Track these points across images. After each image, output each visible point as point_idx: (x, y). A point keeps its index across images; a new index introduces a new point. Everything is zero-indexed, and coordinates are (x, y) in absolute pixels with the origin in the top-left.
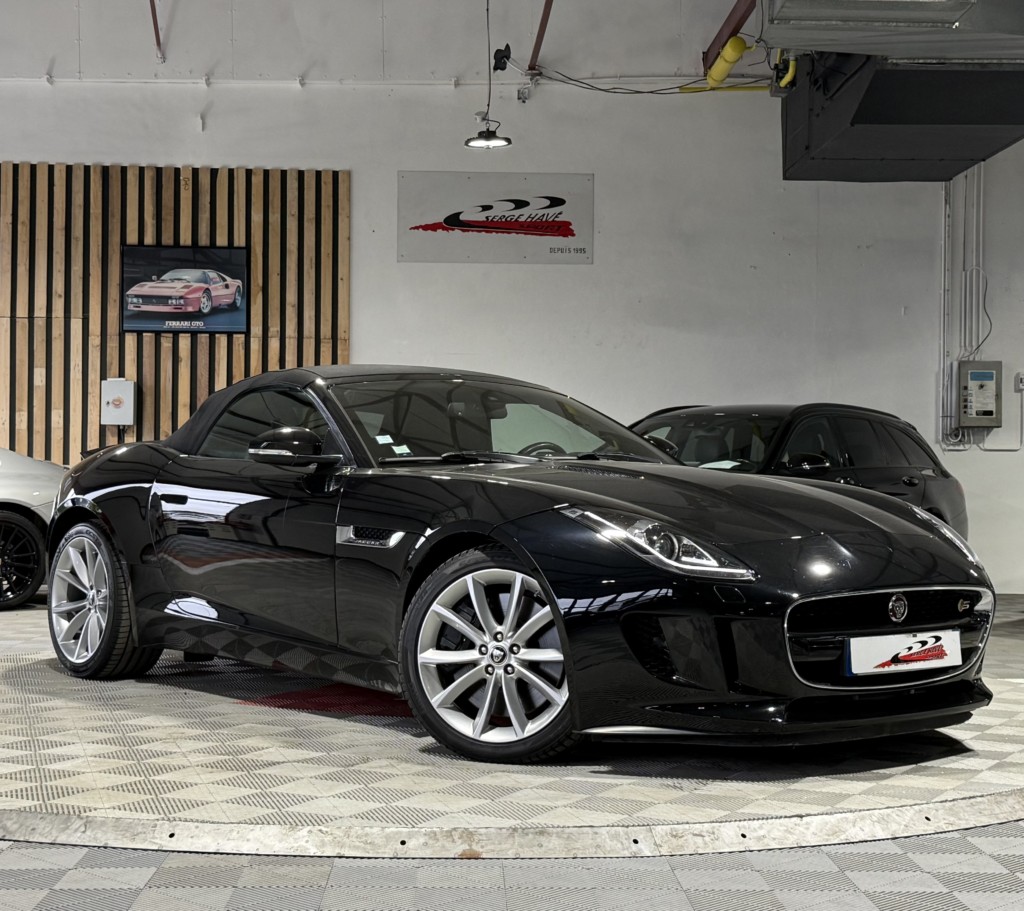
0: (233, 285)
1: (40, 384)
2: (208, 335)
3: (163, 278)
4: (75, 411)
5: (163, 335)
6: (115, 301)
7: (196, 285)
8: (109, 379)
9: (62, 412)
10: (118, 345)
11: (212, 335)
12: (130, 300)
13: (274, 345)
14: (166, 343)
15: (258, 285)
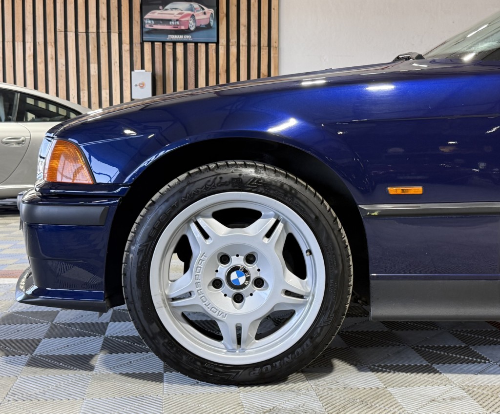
0: (209, 12)
1: (94, 74)
2: (193, 44)
3: (166, 7)
4: (115, 90)
5: (167, 44)
6: (137, 22)
7: (186, 12)
8: (136, 71)
9: (108, 91)
10: (140, 50)
11: (196, 44)
12: (146, 22)
13: (233, 50)
14: (169, 49)
15: (223, 13)
